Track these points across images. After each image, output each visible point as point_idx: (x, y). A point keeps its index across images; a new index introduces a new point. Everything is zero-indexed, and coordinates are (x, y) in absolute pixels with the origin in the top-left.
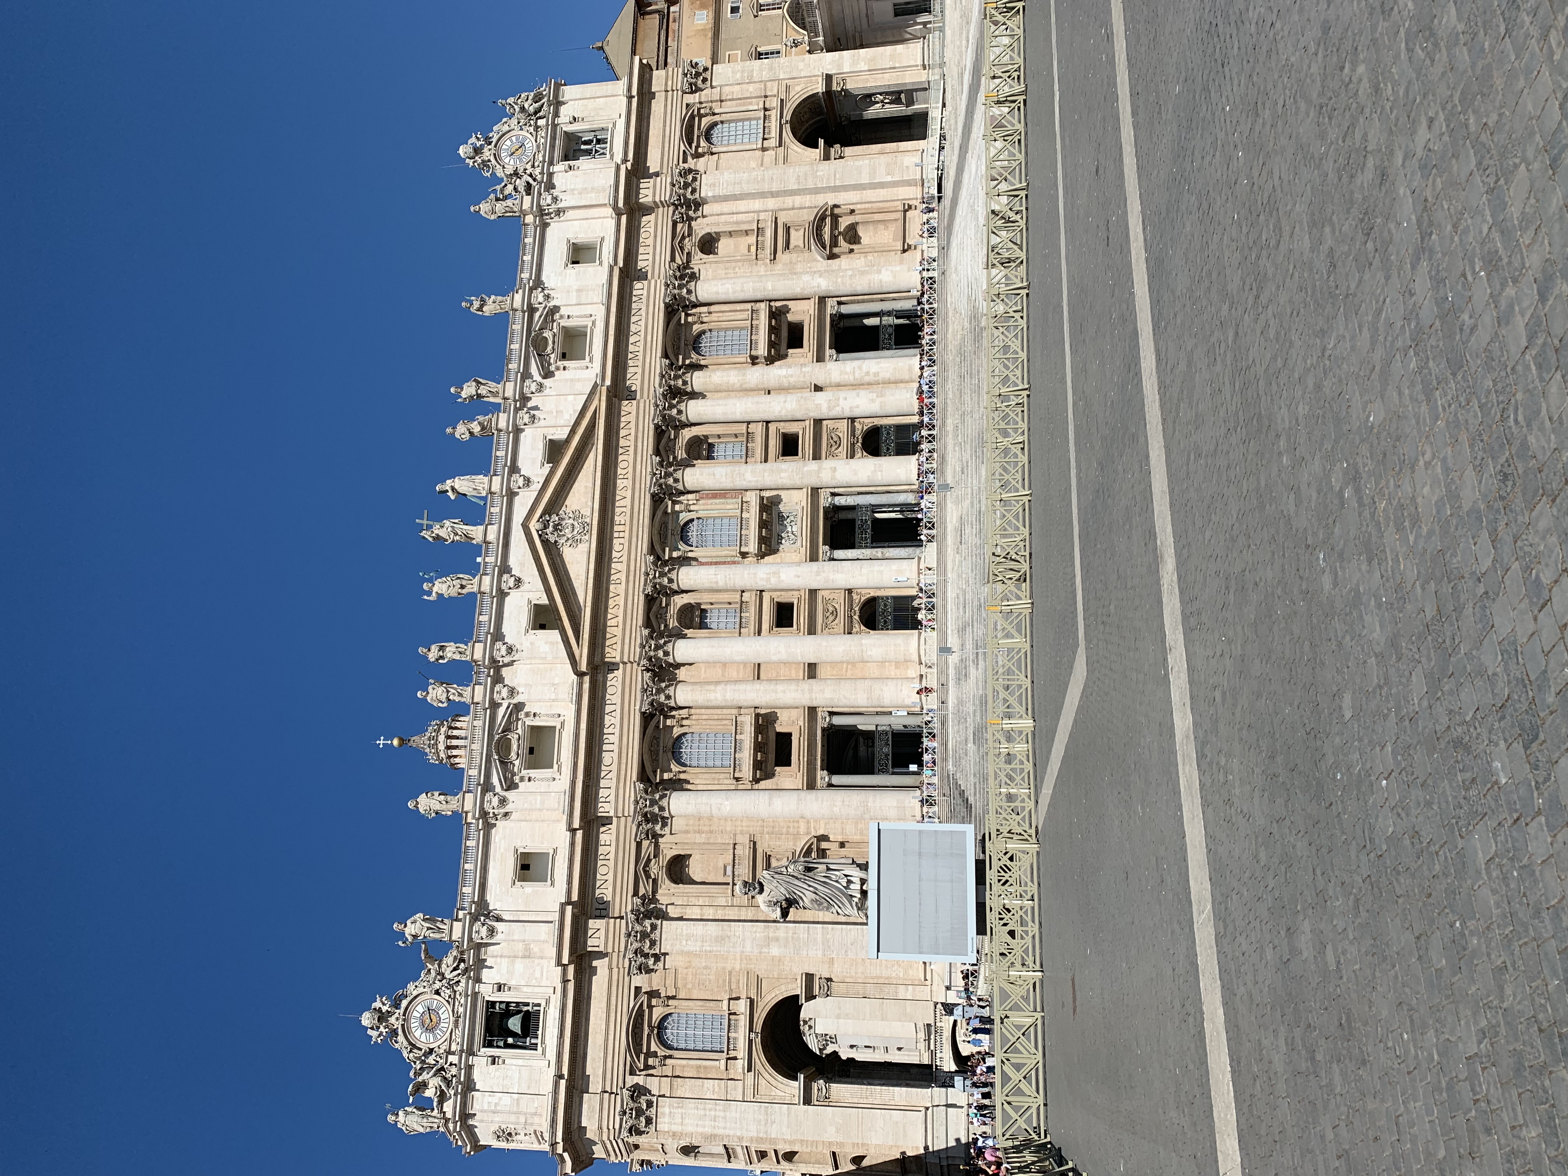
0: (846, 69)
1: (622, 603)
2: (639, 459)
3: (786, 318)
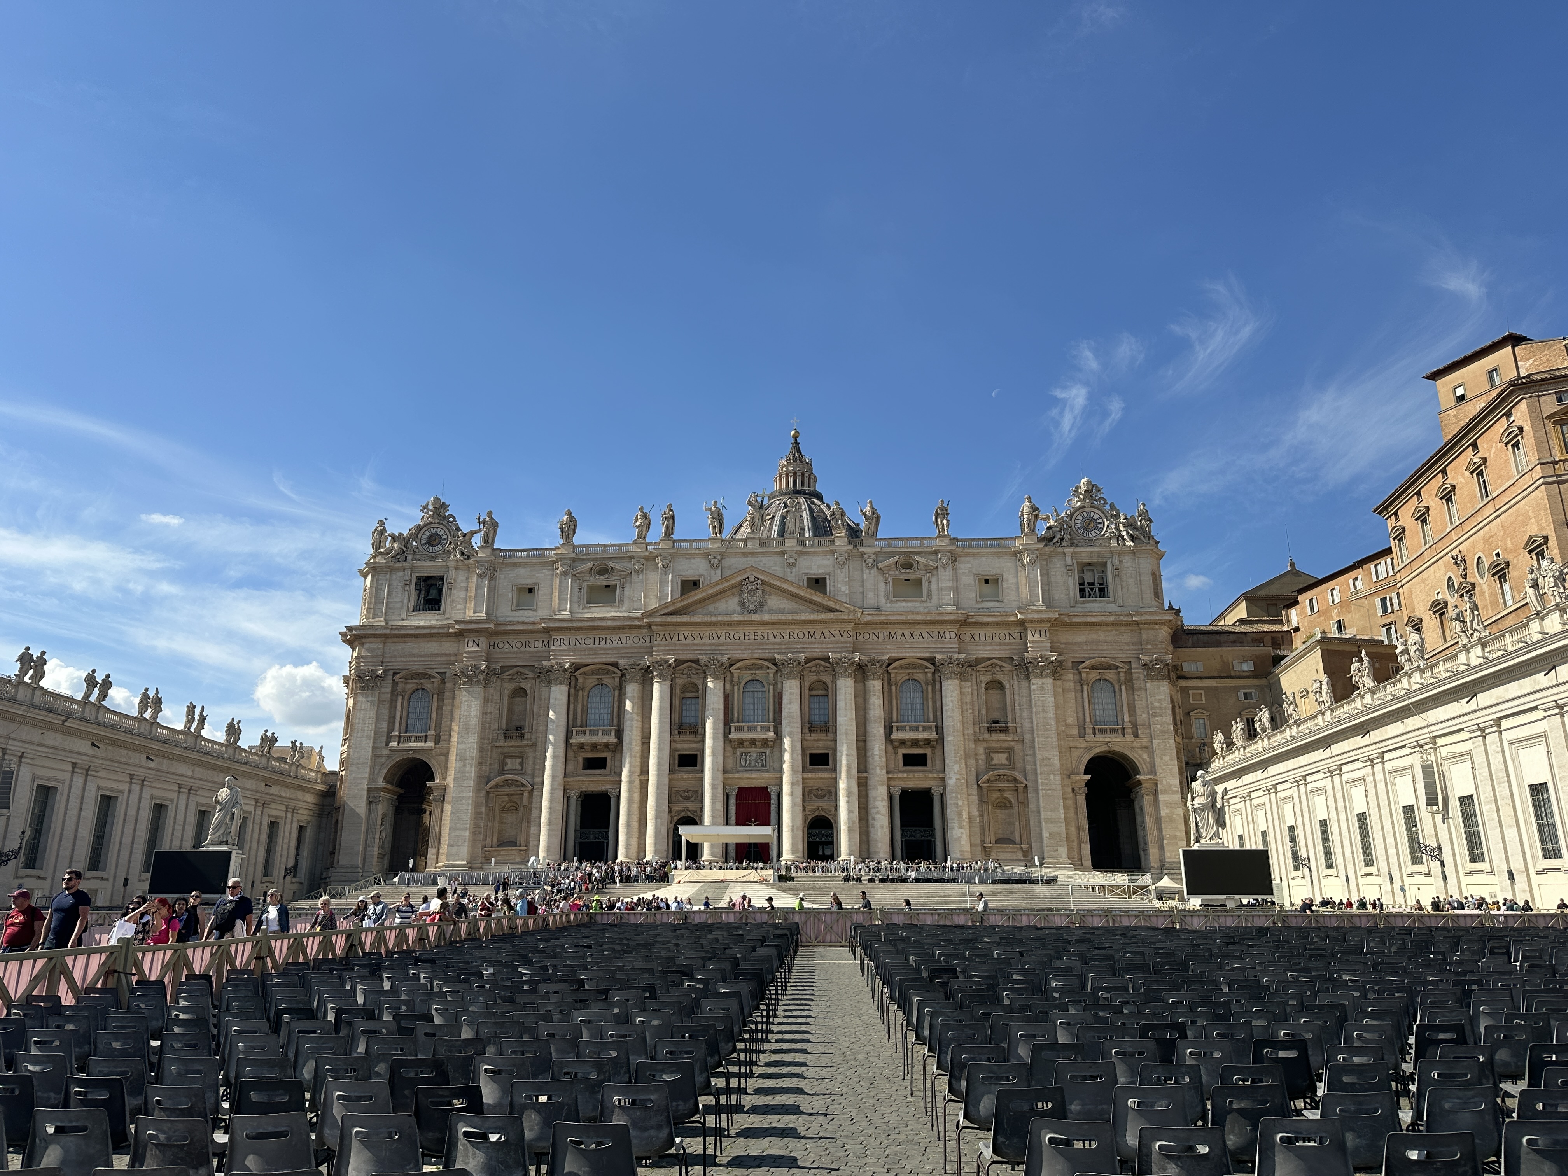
0: (1161, 797)
1: (695, 642)
2: (805, 646)
3: (928, 751)
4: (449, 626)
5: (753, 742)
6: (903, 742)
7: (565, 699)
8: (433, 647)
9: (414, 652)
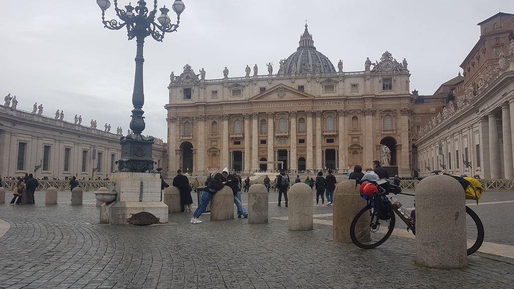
0: (402, 150)
1: (264, 107)
2: (297, 108)
3: (334, 139)
4: (193, 104)
5: (282, 136)
6: (326, 136)
7: (227, 125)
8: (190, 110)
9: (185, 111)
